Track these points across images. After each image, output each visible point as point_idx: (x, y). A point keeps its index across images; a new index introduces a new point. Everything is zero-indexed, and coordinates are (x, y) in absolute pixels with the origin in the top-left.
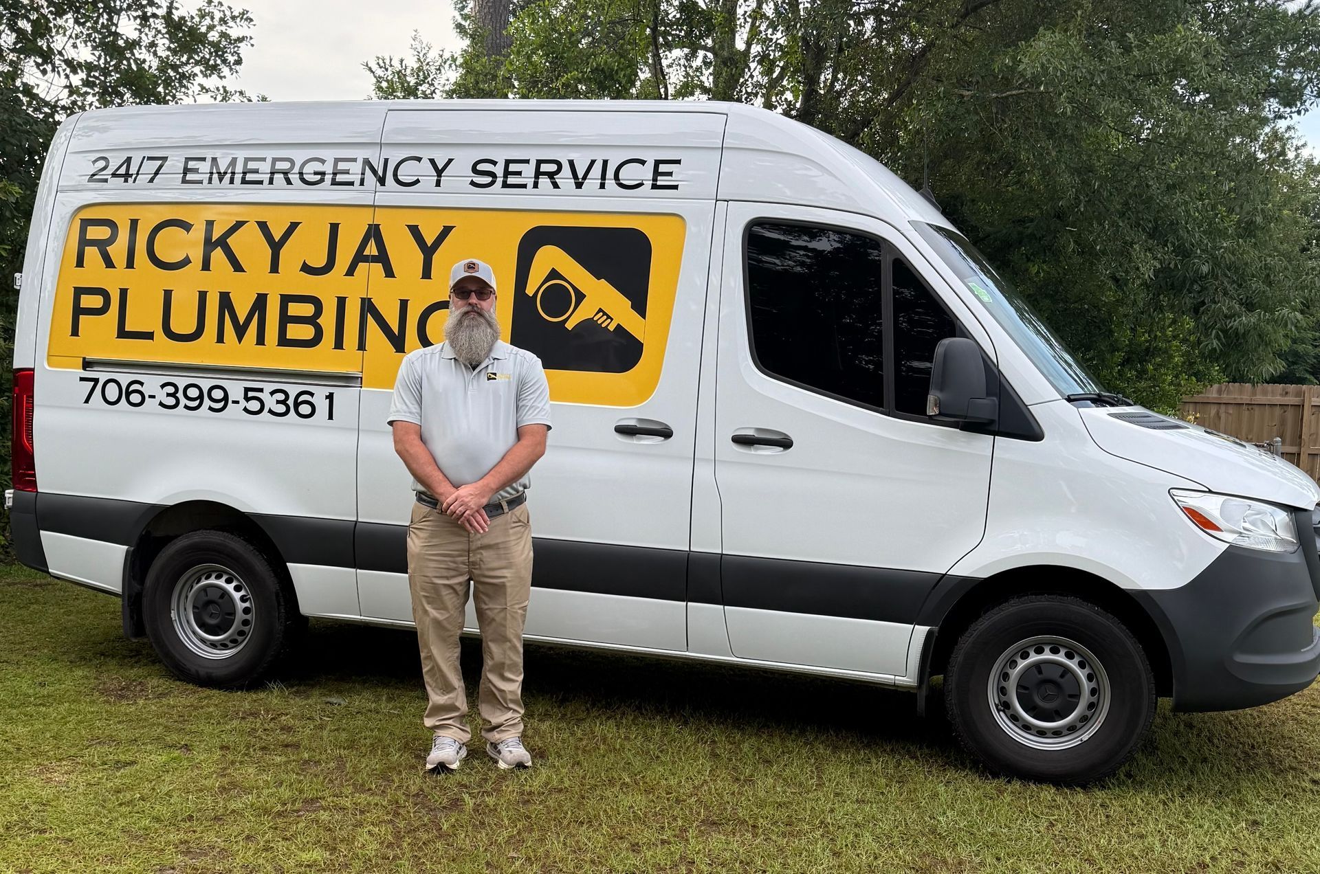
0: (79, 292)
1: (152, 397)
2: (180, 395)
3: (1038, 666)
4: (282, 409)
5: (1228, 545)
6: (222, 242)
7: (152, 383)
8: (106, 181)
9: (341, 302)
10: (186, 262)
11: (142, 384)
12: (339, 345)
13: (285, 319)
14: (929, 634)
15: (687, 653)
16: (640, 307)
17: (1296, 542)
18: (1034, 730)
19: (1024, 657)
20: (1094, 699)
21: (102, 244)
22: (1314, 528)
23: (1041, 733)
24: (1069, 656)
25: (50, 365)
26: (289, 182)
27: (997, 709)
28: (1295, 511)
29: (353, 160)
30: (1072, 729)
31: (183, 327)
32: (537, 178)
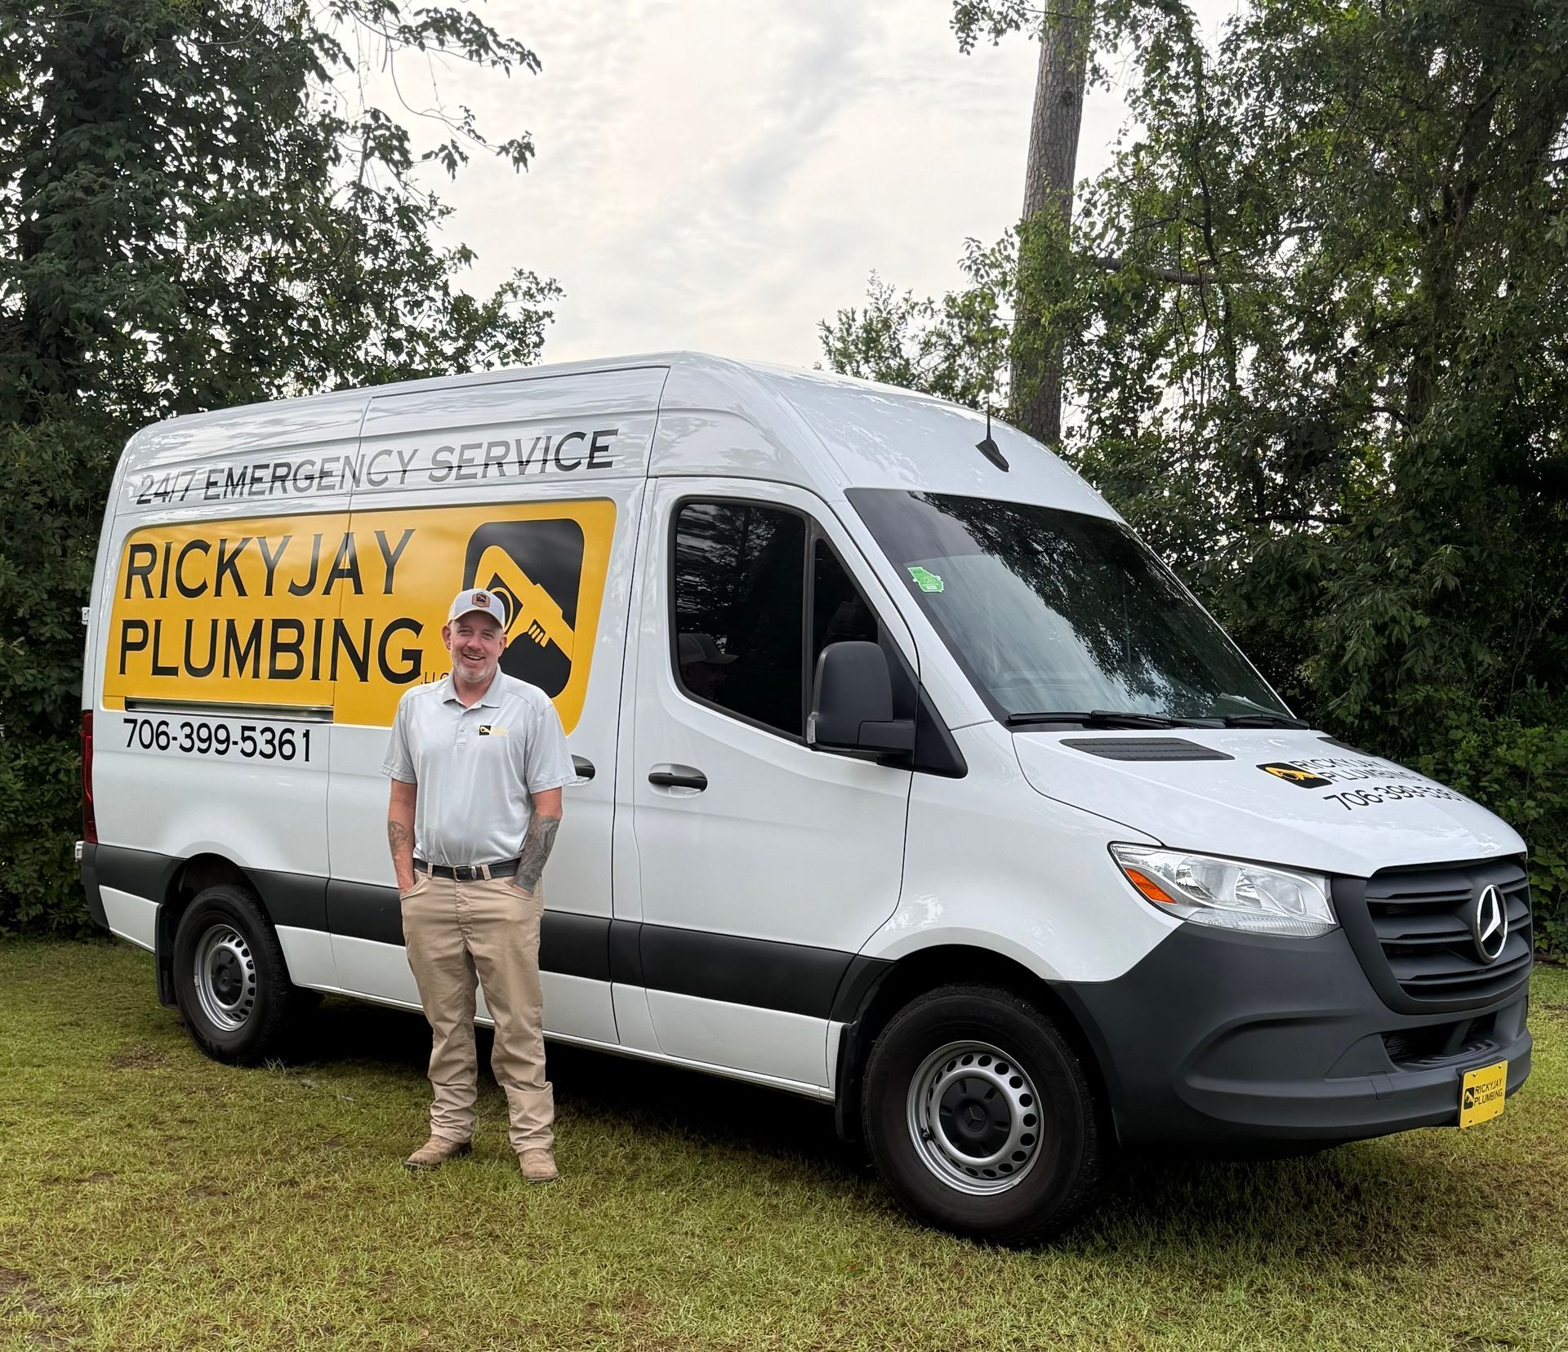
0: (128, 624)
1: (175, 739)
2: (194, 736)
3: (962, 1080)
4: (268, 750)
5: (1182, 922)
6: (231, 563)
7: (175, 722)
8: (148, 501)
9: (319, 623)
10: (204, 587)
11: (166, 724)
12: (316, 676)
13: (277, 647)
14: (844, 1030)
15: (619, 1047)
16: (570, 618)
17: (1333, 922)
18: (963, 1167)
19: (950, 1069)
20: (1032, 1130)
21: (145, 573)
22: (1368, 903)
23: (972, 1171)
24: (1001, 1070)
25: (104, 706)
26: (285, 490)
27: (921, 1136)
28: (1333, 877)
29: (337, 459)
30: (1007, 1169)
31: (200, 660)
32: (487, 465)
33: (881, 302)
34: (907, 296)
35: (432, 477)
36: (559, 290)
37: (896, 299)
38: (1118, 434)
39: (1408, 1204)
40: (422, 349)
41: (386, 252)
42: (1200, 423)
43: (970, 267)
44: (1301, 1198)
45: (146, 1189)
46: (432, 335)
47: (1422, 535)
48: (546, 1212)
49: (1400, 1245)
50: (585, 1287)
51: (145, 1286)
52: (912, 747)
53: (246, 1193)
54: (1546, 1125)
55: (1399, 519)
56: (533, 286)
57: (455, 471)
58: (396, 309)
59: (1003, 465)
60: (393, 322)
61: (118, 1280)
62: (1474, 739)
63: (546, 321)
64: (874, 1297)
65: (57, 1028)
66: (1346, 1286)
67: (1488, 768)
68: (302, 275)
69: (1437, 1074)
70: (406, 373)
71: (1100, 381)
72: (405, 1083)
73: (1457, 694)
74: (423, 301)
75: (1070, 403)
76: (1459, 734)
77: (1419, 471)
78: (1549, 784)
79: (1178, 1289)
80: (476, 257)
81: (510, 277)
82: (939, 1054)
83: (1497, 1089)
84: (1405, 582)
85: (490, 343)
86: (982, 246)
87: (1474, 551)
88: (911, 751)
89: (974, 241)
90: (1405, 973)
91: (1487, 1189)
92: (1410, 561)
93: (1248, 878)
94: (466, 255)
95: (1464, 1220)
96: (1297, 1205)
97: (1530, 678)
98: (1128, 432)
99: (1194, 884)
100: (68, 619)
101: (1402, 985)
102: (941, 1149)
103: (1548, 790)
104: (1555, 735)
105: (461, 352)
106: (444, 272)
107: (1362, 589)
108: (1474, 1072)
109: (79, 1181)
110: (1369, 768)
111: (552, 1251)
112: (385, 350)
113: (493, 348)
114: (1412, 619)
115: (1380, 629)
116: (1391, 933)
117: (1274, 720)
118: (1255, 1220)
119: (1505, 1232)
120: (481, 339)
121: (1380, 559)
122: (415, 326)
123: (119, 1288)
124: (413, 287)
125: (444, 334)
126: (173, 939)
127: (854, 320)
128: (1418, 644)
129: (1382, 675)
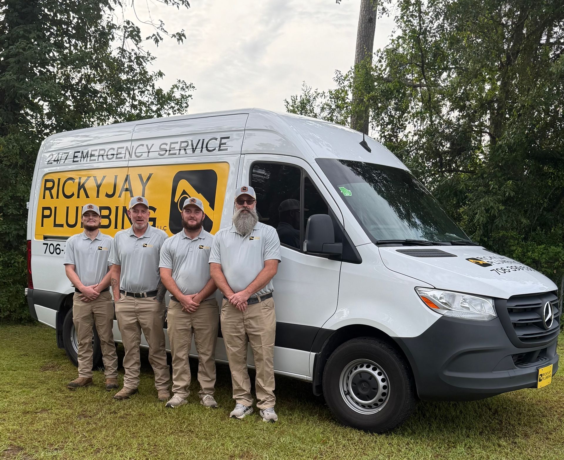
0: (44, 209)
1: (63, 250)
3: (360, 373)
5: (442, 316)
6: (83, 186)
7: (62, 245)
8: (52, 163)
9: (117, 208)
10: (73, 195)
11: (59, 245)
12: (116, 227)
14: (316, 356)
16: (212, 206)
17: (495, 315)
18: (360, 405)
19: (356, 369)
20: (385, 391)
21: (50, 189)
22: (508, 308)
23: (363, 406)
24: (374, 369)
25: (36, 239)
26: (103, 159)
27: (345, 394)
28: (495, 299)
29: (123, 148)
30: (376, 405)
31: (72, 222)
32: (180, 150)
33: (307, 93)
34: (316, 91)
35: (159, 154)
36: (194, 87)
37: (312, 92)
38: (391, 141)
39: (515, 416)
40: (144, 109)
41: (131, 73)
42: (421, 137)
43: (337, 80)
44: (477, 414)
45: (61, 415)
46: (148, 103)
47: (501, 177)
48: (209, 422)
49: (515, 431)
50: (228, 450)
51: (67, 451)
52: (341, 252)
53: (99, 416)
54: (558, 386)
55: (493, 171)
56: (184, 86)
57: (168, 152)
58: (135, 94)
59: (369, 150)
60: (134, 98)
61: (56, 449)
62: (520, 250)
63: (189, 98)
64: (332, 452)
65: (19, 356)
66: (499, 446)
67: (525, 259)
68: (100, 81)
69: (530, 369)
70: (139, 117)
71: (385, 122)
72: (150, 376)
73: (514, 233)
74: (145, 91)
75: (374, 130)
76: (514, 248)
77: (499, 154)
78: (546, 266)
79: (440, 448)
80: (164, 75)
81: (176, 83)
82: (350, 364)
83: (549, 374)
84: (495, 194)
85: (169, 106)
86: (341, 73)
87: (519, 183)
88: (340, 254)
89: (338, 71)
90: (520, 333)
91: (542, 410)
92: (497, 186)
93: (464, 299)
94: (161, 74)
95: (536, 421)
96: (476, 416)
97: (538, 228)
98: (394, 140)
99: (445, 302)
100: (18, 207)
101: (519, 338)
102: (352, 398)
103: (546, 268)
104: (549, 248)
105: (159, 109)
106: (152, 81)
107: (480, 196)
108: (542, 369)
109: (36, 413)
110: (503, 260)
111: (213, 437)
112: (131, 109)
113: (170, 108)
114: (498, 207)
115: (487, 211)
116: (515, 319)
117: (466, 242)
118: (463, 422)
119: (551, 425)
120: (166, 105)
121: (487, 185)
122: (142, 100)
123: (57, 452)
124: (141, 86)
125: (152, 103)
126: (62, 323)
127: (297, 99)
128: (500, 215)
129: (487, 227)
